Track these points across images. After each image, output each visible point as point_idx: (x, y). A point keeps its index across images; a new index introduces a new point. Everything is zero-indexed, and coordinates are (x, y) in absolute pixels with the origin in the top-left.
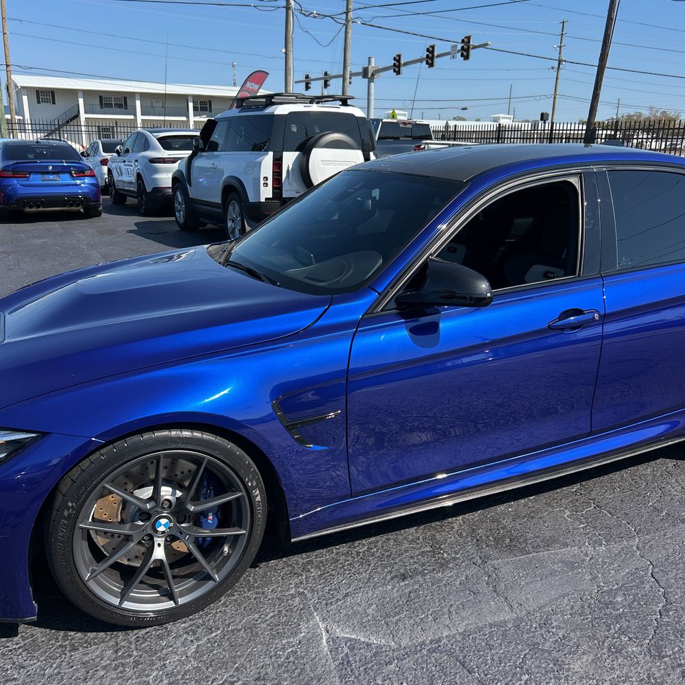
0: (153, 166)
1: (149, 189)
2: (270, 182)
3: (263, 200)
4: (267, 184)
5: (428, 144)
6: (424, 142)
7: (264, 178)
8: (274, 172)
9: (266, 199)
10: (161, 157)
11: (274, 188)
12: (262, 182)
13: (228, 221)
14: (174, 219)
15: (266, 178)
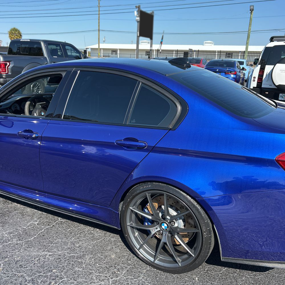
4: (255, 80)
7: (254, 77)
8: (259, 75)
9: (253, 87)
11: (258, 82)
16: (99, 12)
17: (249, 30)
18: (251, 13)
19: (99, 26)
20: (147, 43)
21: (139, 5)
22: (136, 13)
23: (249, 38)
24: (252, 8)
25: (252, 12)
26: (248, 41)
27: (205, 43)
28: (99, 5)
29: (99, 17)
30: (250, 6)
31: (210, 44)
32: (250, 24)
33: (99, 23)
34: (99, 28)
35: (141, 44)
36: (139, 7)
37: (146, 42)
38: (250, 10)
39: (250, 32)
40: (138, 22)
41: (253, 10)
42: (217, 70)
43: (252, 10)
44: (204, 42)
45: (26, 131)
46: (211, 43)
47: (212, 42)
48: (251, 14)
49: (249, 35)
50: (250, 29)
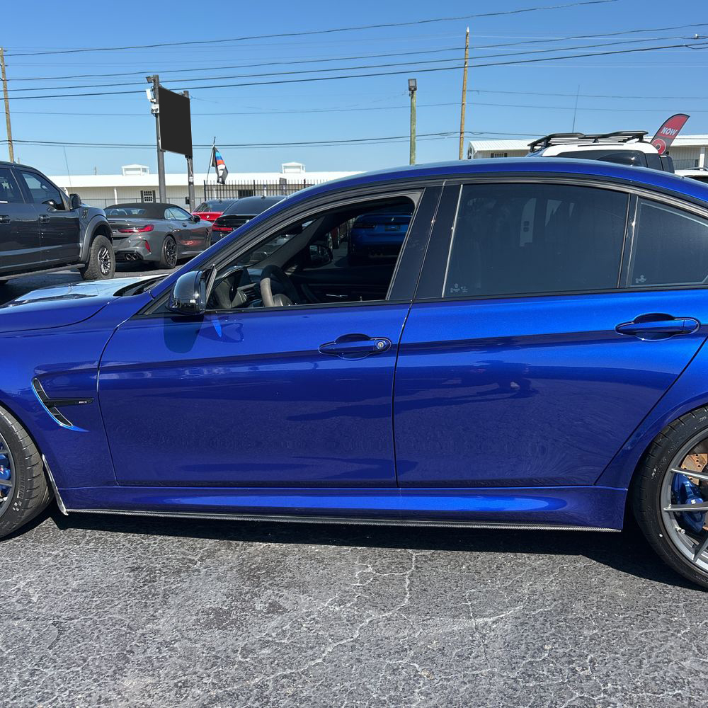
16: (6, 94)
17: (412, 132)
18: (412, 95)
19: (9, 130)
20: (141, 172)
21: (157, 74)
22: (149, 95)
23: (415, 149)
24: (412, 84)
25: (413, 93)
26: (413, 157)
27: (286, 167)
28: (4, 76)
29: (7, 108)
30: (409, 80)
31: (298, 170)
32: (412, 120)
33: (8, 122)
34: (10, 136)
35: (126, 175)
36: (155, 80)
37: (139, 169)
38: (410, 89)
39: (415, 138)
40: (156, 115)
41: (415, 89)
42: (393, 220)
43: (413, 90)
44: (283, 165)
45: (344, 339)
46: (299, 167)
47: (301, 165)
48: (412, 98)
49: (414, 143)
50: (414, 130)
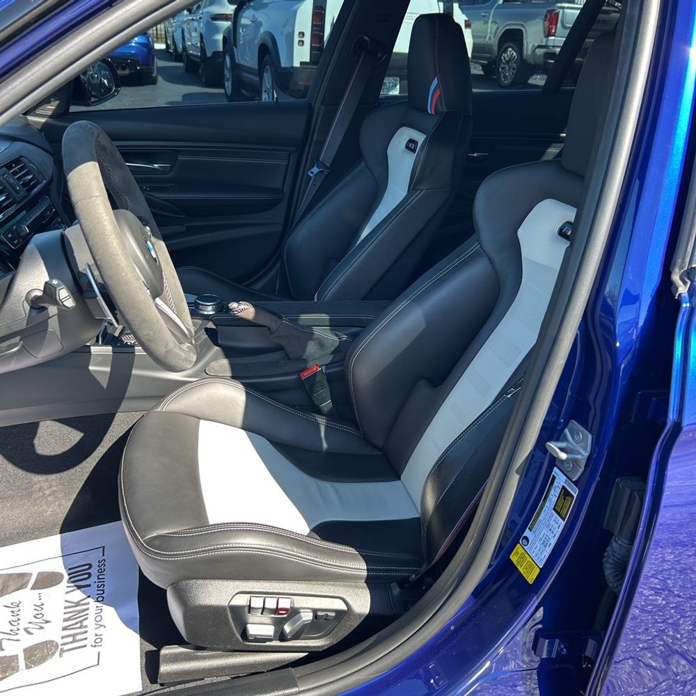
0: (214, 25)
1: (209, 54)
2: (307, 39)
3: (297, 64)
4: (303, 42)
5: (563, 8)
6: (560, 5)
7: (300, 33)
8: (313, 26)
9: (302, 63)
10: (224, 12)
11: (312, 49)
12: (296, 39)
13: (263, 93)
14: (222, 91)
15: (302, 34)
